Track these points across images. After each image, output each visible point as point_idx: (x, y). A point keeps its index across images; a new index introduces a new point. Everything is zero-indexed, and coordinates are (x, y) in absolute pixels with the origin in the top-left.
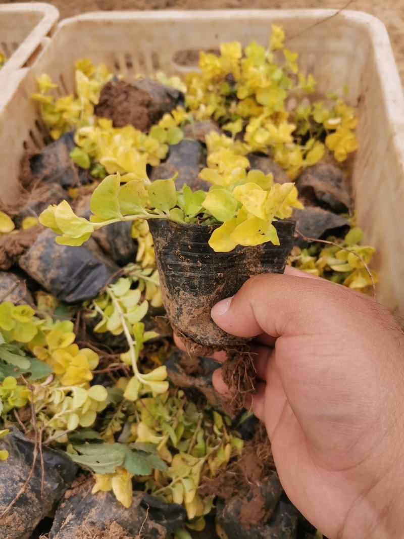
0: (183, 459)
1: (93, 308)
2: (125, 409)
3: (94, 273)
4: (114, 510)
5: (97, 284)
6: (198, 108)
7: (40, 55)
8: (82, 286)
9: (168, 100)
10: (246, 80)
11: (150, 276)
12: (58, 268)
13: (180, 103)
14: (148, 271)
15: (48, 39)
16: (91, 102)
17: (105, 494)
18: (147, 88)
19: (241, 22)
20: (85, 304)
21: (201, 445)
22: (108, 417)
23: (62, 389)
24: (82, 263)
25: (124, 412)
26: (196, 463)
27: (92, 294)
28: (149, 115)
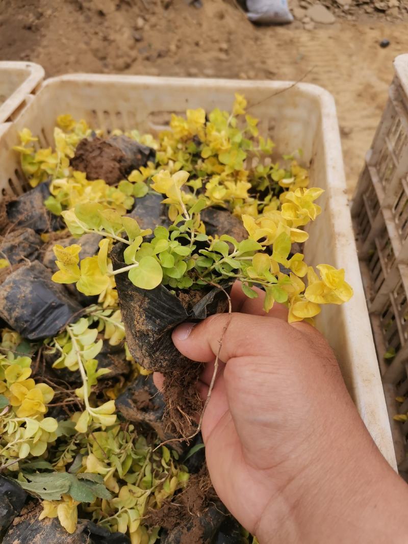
0: (130, 491)
1: (54, 346)
2: (77, 442)
3: (56, 312)
4: (58, 536)
5: (59, 323)
6: (167, 164)
7: (23, 111)
8: (44, 324)
9: (139, 156)
10: (210, 142)
11: (109, 316)
12: (23, 307)
13: (151, 158)
14: (108, 312)
15: (32, 96)
16: (67, 156)
17: (51, 520)
18: (120, 145)
19: (209, 89)
20: (46, 342)
21: (148, 477)
22: (61, 449)
23: (16, 420)
24: (46, 303)
25: (76, 444)
26: (142, 495)
27: (53, 332)
28: (120, 169)
